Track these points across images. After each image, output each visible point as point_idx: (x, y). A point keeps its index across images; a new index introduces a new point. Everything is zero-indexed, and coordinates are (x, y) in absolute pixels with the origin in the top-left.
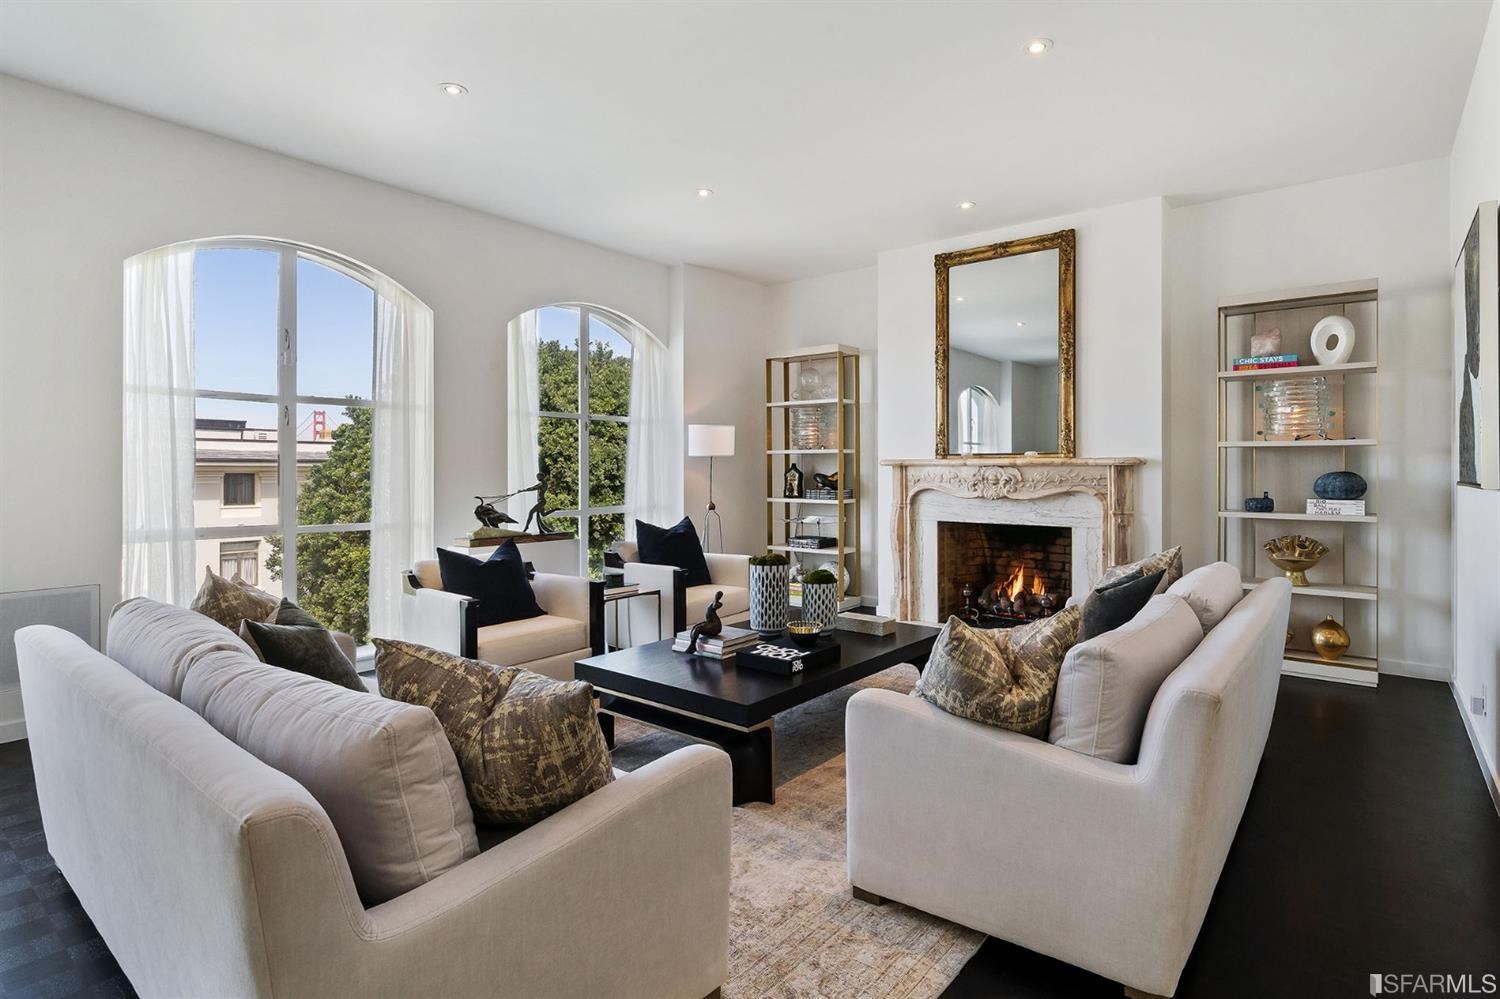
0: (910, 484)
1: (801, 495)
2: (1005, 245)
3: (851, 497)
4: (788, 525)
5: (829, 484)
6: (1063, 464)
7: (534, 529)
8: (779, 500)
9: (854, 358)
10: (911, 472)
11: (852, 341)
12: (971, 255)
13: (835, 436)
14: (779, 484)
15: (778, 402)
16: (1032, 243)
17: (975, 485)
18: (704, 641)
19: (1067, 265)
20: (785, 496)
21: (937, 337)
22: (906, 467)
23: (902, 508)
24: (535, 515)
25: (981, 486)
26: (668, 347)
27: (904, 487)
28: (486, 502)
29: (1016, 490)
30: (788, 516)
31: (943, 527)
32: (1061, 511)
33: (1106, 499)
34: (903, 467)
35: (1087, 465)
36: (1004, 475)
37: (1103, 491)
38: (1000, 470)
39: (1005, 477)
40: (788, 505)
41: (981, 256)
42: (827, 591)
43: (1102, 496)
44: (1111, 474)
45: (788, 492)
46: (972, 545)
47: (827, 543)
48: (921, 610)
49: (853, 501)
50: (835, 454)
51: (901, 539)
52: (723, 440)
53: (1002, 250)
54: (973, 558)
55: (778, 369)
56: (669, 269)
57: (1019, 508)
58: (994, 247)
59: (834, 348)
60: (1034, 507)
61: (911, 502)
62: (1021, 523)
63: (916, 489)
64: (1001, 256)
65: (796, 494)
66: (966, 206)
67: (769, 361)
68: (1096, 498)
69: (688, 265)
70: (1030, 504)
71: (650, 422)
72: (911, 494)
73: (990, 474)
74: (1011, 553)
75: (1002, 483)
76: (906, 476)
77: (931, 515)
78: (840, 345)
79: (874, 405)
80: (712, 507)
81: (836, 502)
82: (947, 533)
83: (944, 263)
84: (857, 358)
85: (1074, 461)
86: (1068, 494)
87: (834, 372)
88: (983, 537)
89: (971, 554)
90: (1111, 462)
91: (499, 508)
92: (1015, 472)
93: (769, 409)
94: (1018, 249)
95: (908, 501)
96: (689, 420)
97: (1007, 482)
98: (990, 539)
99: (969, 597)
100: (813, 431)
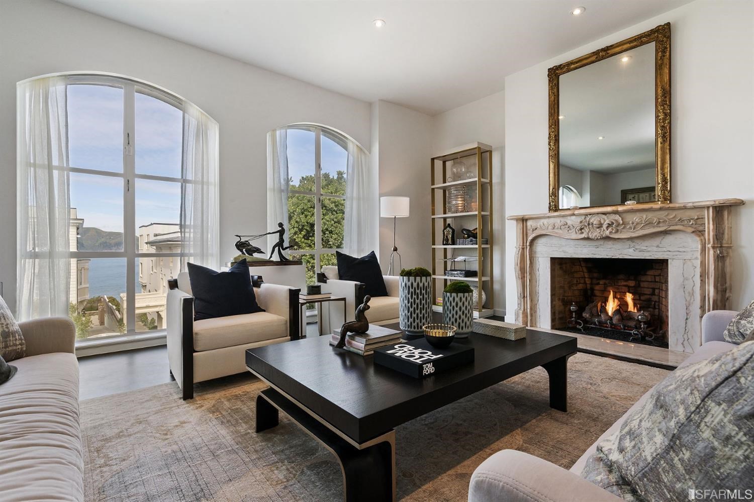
0: (529, 232)
1: (453, 243)
2: (606, 51)
3: (487, 243)
4: (445, 263)
5: (472, 235)
6: (661, 209)
7: (276, 258)
8: (439, 247)
9: (488, 153)
10: (530, 223)
11: (487, 141)
12: (577, 63)
13: (476, 204)
14: (439, 237)
15: (439, 184)
16: (630, 43)
17: (581, 229)
18: (352, 338)
19: (664, 52)
20: (443, 244)
21: (550, 127)
22: (526, 220)
23: (523, 249)
24: (277, 249)
25: (587, 230)
26: (370, 153)
27: (525, 234)
28: (243, 240)
29: (617, 231)
30: (445, 257)
31: (555, 261)
32: (658, 246)
33: (703, 235)
34: (523, 220)
35: (685, 208)
36: (607, 220)
37: (701, 228)
38: (604, 216)
39: (607, 222)
40: (445, 249)
41: (585, 62)
42: (464, 299)
43: (700, 233)
44: (709, 216)
45: (446, 242)
46: (576, 275)
47: (471, 274)
48: (538, 320)
49: (488, 246)
50: (476, 215)
51: (522, 270)
52: (402, 207)
53: (602, 55)
54: (577, 284)
55: (439, 164)
56: (370, 105)
57: (618, 246)
58: (594, 53)
59: (475, 145)
60: (632, 244)
61: (529, 244)
62: (620, 257)
63: (534, 235)
64: (603, 58)
65: (450, 241)
66: (577, 12)
67: (433, 160)
68: (693, 235)
69: (382, 100)
70: (629, 242)
71: (359, 199)
72: (530, 238)
73: (595, 220)
74: (607, 282)
75: (605, 226)
76: (526, 226)
77: (545, 252)
78: (478, 142)
79: (502, 183)
80: (395, 249)
81: (477, 246)
82: (557, 267)
83: (555, 74)
84: (491, 152)
85: (671, 205)
86: (666, 233)
87: (475, 164)
88: (585, 270)
89: (575, 282)
90: (709, 204)
92: (617, 217)
93: (433, 190)
94: (618, 49)
95: (528, 244)
96: (381, 195)
97: (609, 225)
98: (590, 271)
99: (575, 312)
100: (462, 201)
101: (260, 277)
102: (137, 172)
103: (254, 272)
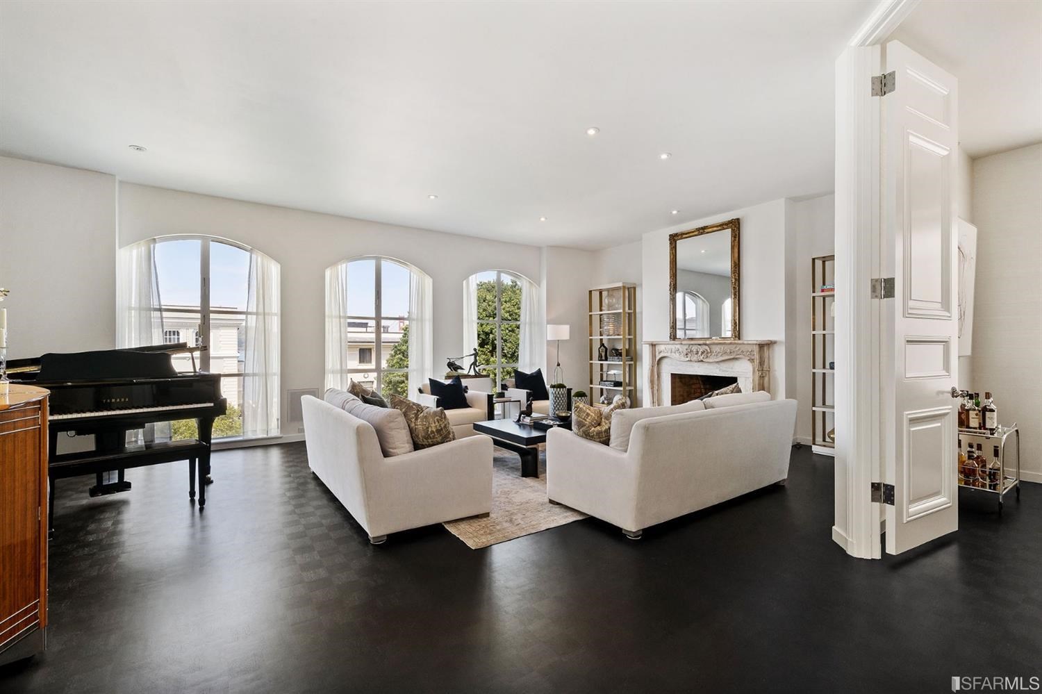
0: (657, 353)
1: (606, 360)
2: (704, 228)
3: (632, 361)
4: (602, 375)
5: (618, 353)
6: (731, 343)
7: (472, 373)
8: (596, 362)
9: (633, 290)
10: (658, 348)
11: (631, 280)
12: (686, 234)
13: (624, 329)
14: (596, 354)
15: (596, 312)
16: (717, 226)
17: (687, 354)
18: (524, 417)
19: (735, 237)
20: (599, 360)
21: (670, 277)
22: (655, 345)
23: (653, 366)
24: (472, 366)
25: (689, 355)
26: (539, 287)
27: (654, 355)
28: (451, 361)
29: (707, 357)
30: (602, 370)
31: (674, 377)
32: (732, 368)
33: (754, 362)
34: (653, 345)
35: (743, 344)
36: (701, 349)
37: (753, 358)
38: (699, 346)
40: (602, 365)
41: (691, 234)
43: (752, 360)
44: (756, 349)
45: (600, 359)
46: (693, 386)
47: (618, 384)
49: (632, 363)
50: (621, 339)
51: (652, 382)
52: (564, 332)
53: (702, 231)
54: (694, 394)
55: (596, 296)
56: (539, 248)
57: (711, 367)
58: (698, 230)
59: (620, 284)
60: (719, 366)
61: (658, 362)
62: (712, 375)
63: (660, 356)
64: (702, 234)
65: (603, 358)
66: (675, 212)
67: (590, 292)
68: (749, 362)
69: (548, 246)
70: (717, 365)
71: (531, 324)
72: (657, 359)
73: (694, 348)
75: (700, 353)
76: (655, 349)
77: (667, 371)
78: (623, 283)
79: (641, 313)
80: (559, 365)
81: (622, 363)
82: (676, 380)
83: (674, 239)
84: (635, 288)
85: (739, 342)
86: (736, 359)
87: (621, 296)
88: (701, 382)
89: (693, 391)
90: (755, 342)
91: (458, 363)
92: (707, 348)
93: (591, 316)
94: (710, 230)
96: (548, 323)
97: (702, 353)
98: (704, 384)
100: (612, 326)
101: (466, 387)
102: (383, 316)
103: (464, 382)
